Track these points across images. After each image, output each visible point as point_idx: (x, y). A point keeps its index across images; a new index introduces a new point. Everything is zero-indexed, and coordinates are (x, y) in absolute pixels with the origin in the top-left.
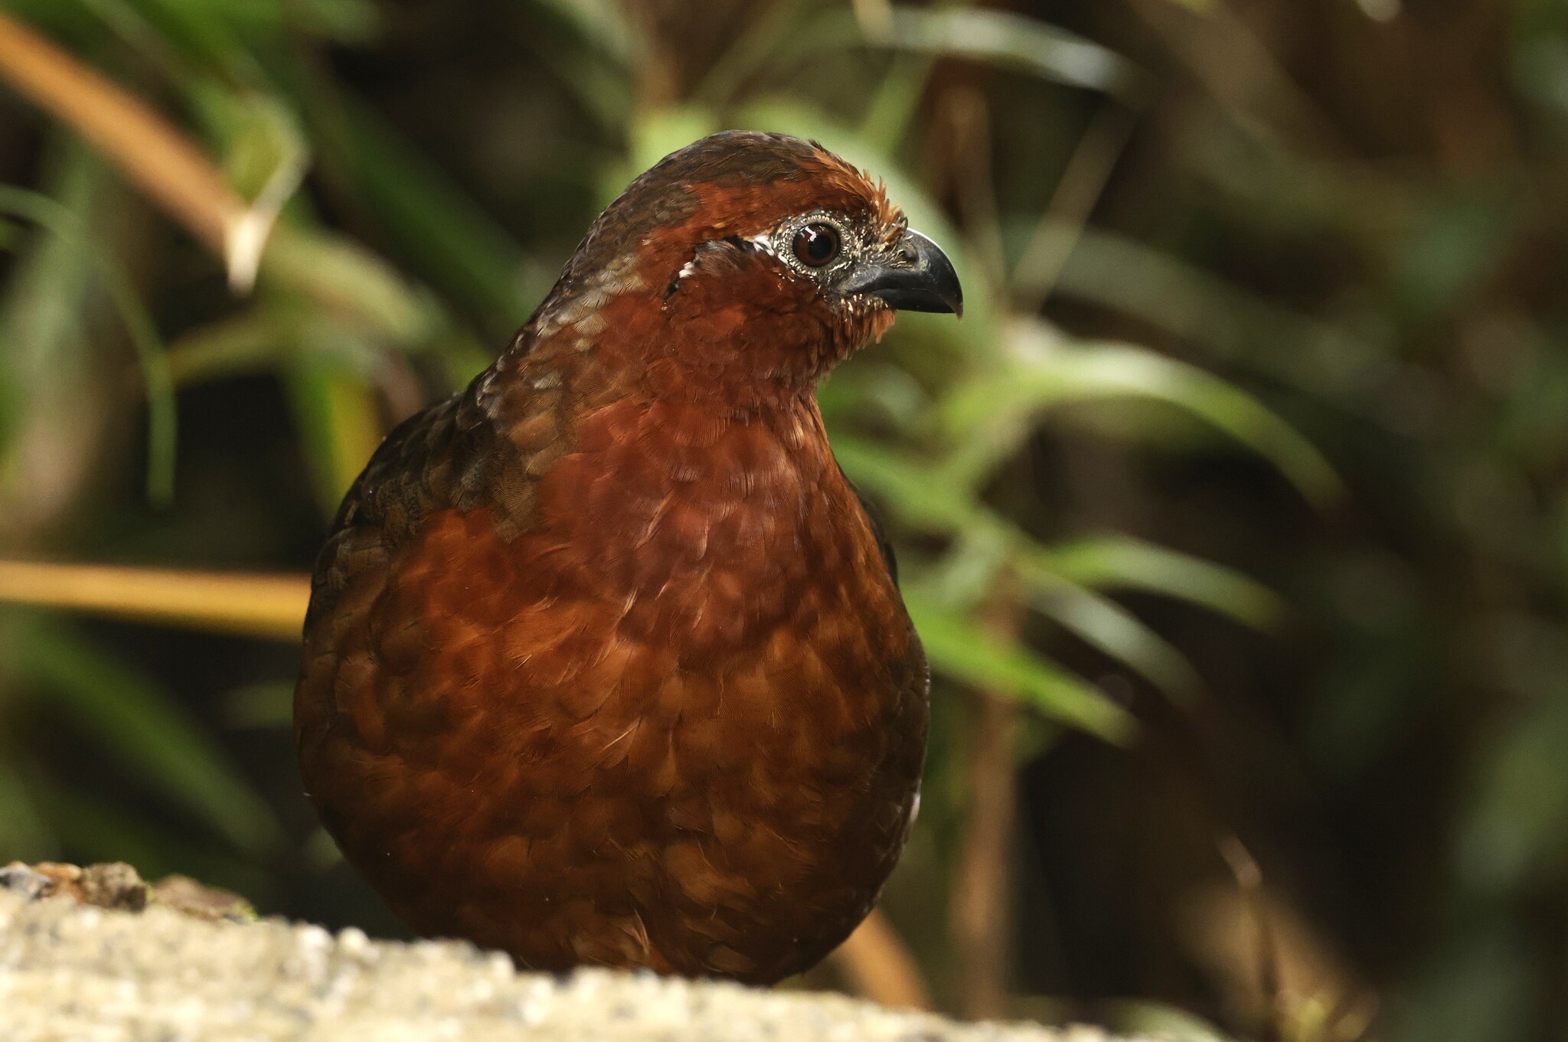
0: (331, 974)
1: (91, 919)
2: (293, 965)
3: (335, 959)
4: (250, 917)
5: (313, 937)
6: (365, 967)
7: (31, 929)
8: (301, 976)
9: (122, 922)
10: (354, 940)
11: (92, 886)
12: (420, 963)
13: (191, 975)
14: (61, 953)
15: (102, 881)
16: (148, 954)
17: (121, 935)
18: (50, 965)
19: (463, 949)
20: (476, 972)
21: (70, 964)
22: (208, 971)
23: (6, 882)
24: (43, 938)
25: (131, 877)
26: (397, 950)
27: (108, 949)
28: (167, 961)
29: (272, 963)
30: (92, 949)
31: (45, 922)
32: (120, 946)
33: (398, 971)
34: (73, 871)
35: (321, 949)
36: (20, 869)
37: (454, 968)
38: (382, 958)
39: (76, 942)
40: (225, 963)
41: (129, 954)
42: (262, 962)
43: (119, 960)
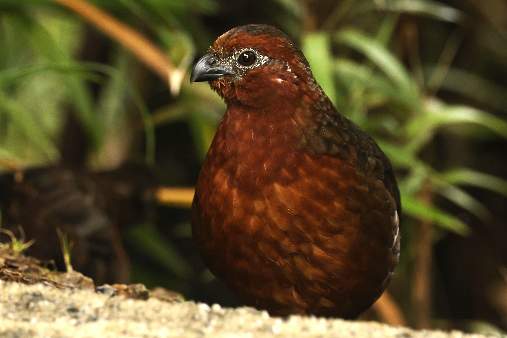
0: (210, 319)
1: (131, 303)
2: (197, 317)
3: (211, 314)
4: (182, 300)
5: (203, 307)
6: (220, 316)
7: (111, 306)
8: (200, 319)
9: (141, 303)
10: (217, 307)
11: (131, 291)
12: (238, 314)
13: (164, 320)
14: (121, 314)
15: (134, 290)
16: (149, 314)
17: (141, 308)
18: (118, 318)
19: (253, 310)
20: (257, 317)
21: (124, 318)
22: (169, 319)
23: (103, 291)
24: (115, 309)
25: (144, 288)
26: (231, 310)
27: (136, 312)
28: (156, 316)
29: (190, 316)
30: (131, 313)
31: (116, 304)
32: (140, 311)
33: (231, 317)
34: (125, 287)
35: (206, 311)
36: (107, 286)
37: (250, 316)
38: (226, 313)
39: (126, 310)
40: (175, 316)
41: (143, 314)
42: (187, 316)
43: (140, 316)
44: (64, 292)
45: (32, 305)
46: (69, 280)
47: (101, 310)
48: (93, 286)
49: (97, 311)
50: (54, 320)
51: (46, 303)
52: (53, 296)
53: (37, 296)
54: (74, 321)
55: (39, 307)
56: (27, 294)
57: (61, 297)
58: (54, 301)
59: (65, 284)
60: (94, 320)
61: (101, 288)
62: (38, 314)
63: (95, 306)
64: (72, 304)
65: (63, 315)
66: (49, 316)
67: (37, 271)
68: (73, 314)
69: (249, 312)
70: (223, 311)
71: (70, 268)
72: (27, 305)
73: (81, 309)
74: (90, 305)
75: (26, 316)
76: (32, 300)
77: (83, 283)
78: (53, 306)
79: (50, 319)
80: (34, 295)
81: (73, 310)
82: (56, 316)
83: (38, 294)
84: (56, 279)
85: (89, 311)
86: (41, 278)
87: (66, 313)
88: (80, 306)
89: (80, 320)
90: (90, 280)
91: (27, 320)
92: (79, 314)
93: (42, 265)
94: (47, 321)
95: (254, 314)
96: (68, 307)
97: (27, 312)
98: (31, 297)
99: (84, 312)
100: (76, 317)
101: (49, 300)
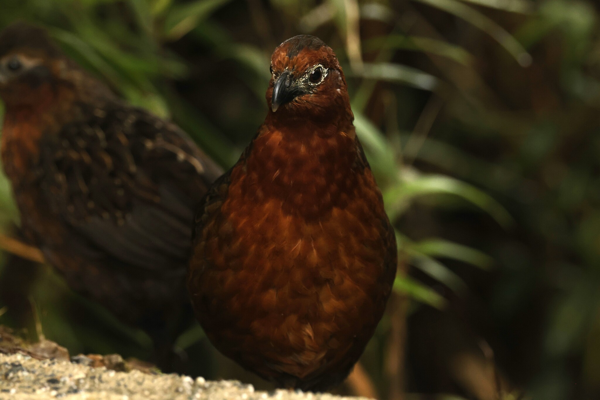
0: (194, 392)
1: (112, 374)
2: (181, 389)
3: (195, 386)
4: (160, 373)
5: (187, 380)
6: (205, 389)
7: (93, 378)
8: (183, 392)
9: (122, 375)
10: (201, 380)
11: (107, 362)
12: (223, 387)
13: (147, 393)
14: (103, 386)
15: (110, 360)
16: (132, 386)
17: (123, 379)
18: (100, 390)
19: (238, 383)
20: (242, 390)
21: (105, 389)
22: (152, 391)
23: (78, 362)
24: (96, 381)
25: (120, 359)
26: (215, 383)
27: (119, 385)
28: (139, 388)
29: (174, 389)
30: (113, 385)
31: (97, 375)
32: (122, 383)
33: (216, 390)
34: (100, 357)
35: (189, 383)
36: (82, 357)
37: (235, 389)
38: (211, 386)
39: (107, 382)
40: (157, 388)
41: (125, 386)
42: (170, 388)
43: (122, 388)
44: (44, 363)
45: (11, 375)
46: (43, 350)
47: (82, 381)
48: (67, 356)
49: (78, 381)
50: (34, 391)
51: (26, 374)
52: (33, 366)
53: (16, 367)
54: (54, 393)
55: (18, 377)
56: (6, 363)
57: (41, 367)
58: (33, 372)
59: (39, 354)
60: (76, 391)
61: (76, 358)
62: (18, 385)
63: (76, 377)
64: (52, 375)
65: (43, 386)
66: (29, 387)
67: (9, 340)
68: (53, 385)
69: (235, 385)
70: (207, 384)
71: (42, 337)
72: (6, 375)
73: (62, 380)
74: (70, 376)
75: (5, 387)
76: (10, 371)
77: (58, 353)
78: (33, 377)
79: (30, 390)
80: (13, 365)
81: (53, 382)
82: (36, 387)
83: (17, 364)
84: (30, 349)
85: (70, 382)
86: (15, 347)
87: (46, 384)
88: (61, 377)
89: (61, 391)
90: (65, 350)
91: (7, 391)
92: (60, 385)
93: (14, 334)
94: (26, 392)
95: (240, 387)
96: (49, 378)
97: (5, 383)
98: (9, 367)
99: (64, 383)
100: (56, 389)
101: (28, 371)
